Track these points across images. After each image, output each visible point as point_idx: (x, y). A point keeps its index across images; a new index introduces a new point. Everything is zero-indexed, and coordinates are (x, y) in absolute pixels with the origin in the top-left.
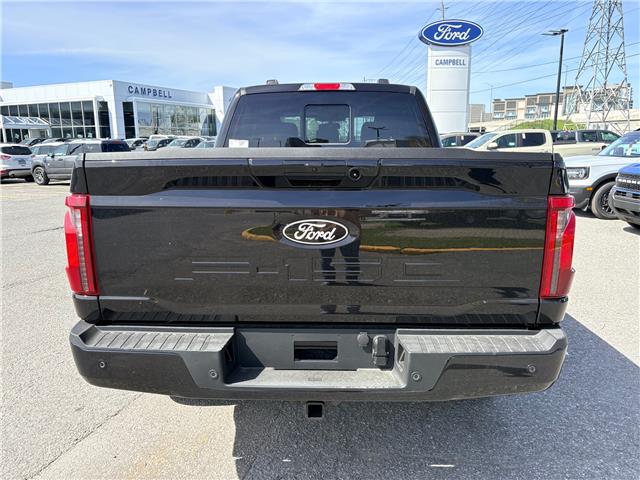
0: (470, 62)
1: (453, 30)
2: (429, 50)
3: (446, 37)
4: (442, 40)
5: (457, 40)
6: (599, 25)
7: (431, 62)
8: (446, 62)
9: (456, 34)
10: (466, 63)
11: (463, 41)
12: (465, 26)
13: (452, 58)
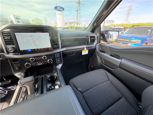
1: (60, 8)
2: (56, 11)
4: (58, 10)
5: (61, 10)
8: (59, 14)
10: (63, 15)
12: (62, 8)
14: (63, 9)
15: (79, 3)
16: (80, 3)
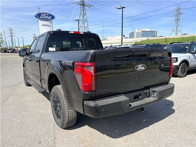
0: (52, 26)
1: (46, 16)
2: (39, 21)
3: (44, 17)
4: (43, 18)
5: (48, 19)
6: (82, 19)
7: (40, 25)
8: (45, 25)
9: (47, 17)
10: (51, 26)
11: (49, 19)
12: (50, 15)
13: (47, 24)
14: (53, 17)
15: (83, 4)
16: (85, 4)
